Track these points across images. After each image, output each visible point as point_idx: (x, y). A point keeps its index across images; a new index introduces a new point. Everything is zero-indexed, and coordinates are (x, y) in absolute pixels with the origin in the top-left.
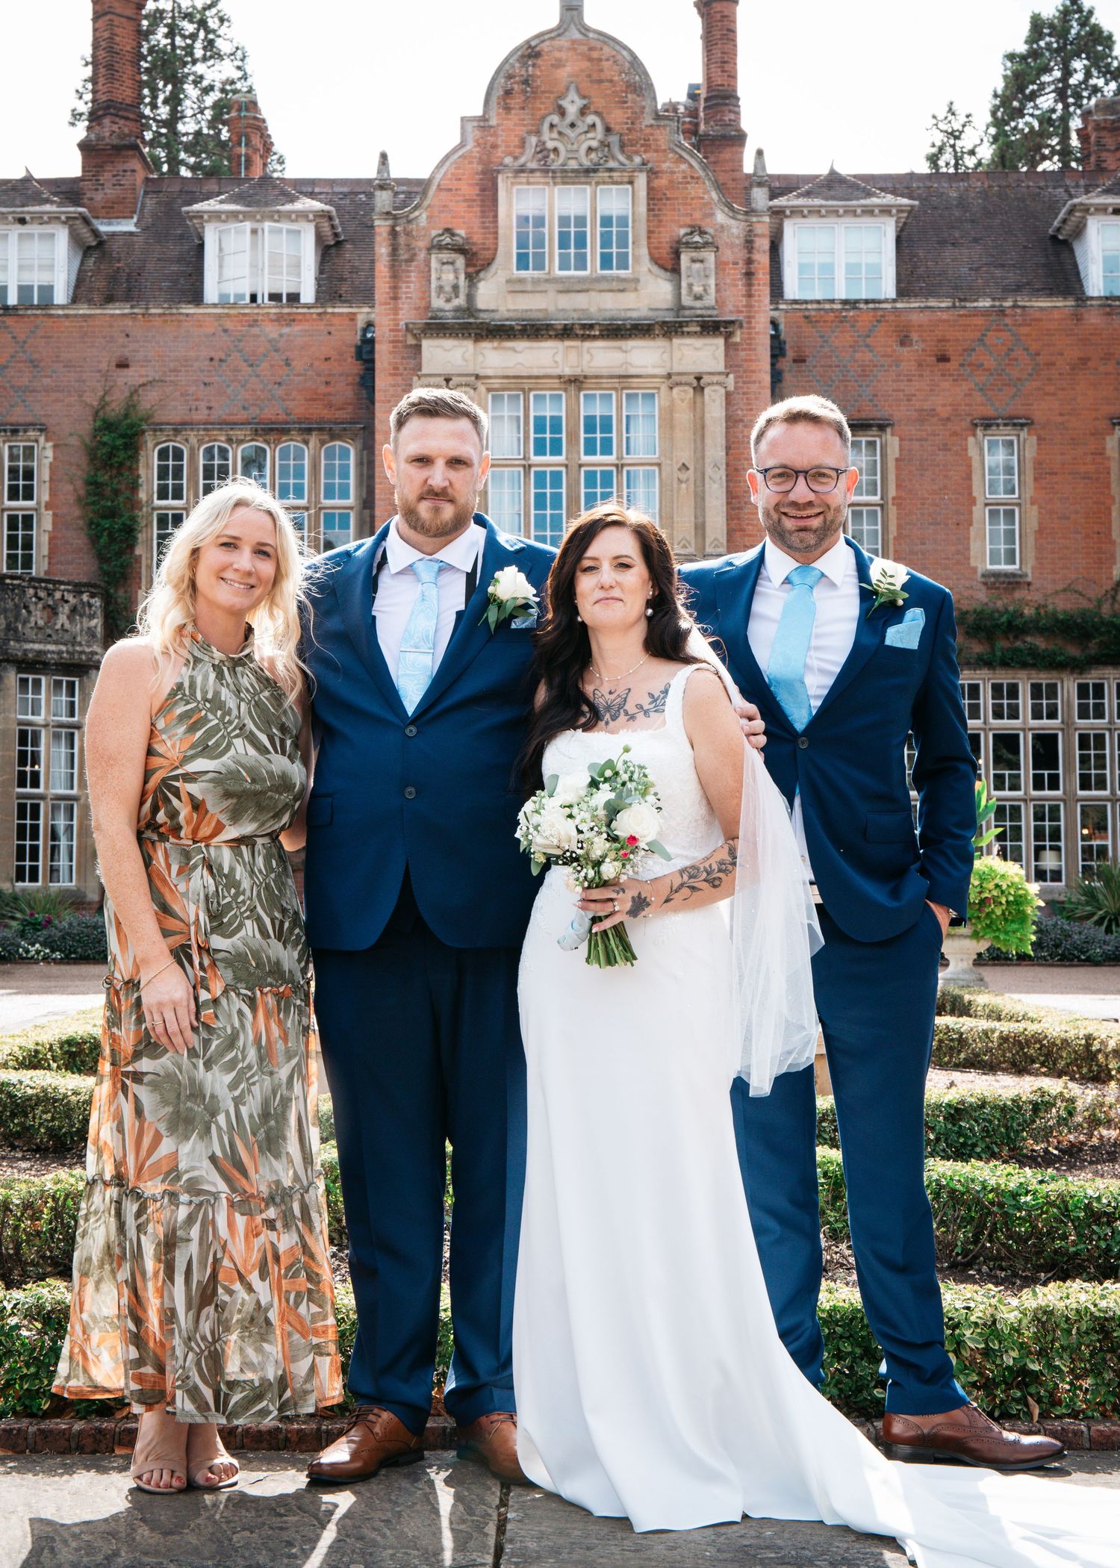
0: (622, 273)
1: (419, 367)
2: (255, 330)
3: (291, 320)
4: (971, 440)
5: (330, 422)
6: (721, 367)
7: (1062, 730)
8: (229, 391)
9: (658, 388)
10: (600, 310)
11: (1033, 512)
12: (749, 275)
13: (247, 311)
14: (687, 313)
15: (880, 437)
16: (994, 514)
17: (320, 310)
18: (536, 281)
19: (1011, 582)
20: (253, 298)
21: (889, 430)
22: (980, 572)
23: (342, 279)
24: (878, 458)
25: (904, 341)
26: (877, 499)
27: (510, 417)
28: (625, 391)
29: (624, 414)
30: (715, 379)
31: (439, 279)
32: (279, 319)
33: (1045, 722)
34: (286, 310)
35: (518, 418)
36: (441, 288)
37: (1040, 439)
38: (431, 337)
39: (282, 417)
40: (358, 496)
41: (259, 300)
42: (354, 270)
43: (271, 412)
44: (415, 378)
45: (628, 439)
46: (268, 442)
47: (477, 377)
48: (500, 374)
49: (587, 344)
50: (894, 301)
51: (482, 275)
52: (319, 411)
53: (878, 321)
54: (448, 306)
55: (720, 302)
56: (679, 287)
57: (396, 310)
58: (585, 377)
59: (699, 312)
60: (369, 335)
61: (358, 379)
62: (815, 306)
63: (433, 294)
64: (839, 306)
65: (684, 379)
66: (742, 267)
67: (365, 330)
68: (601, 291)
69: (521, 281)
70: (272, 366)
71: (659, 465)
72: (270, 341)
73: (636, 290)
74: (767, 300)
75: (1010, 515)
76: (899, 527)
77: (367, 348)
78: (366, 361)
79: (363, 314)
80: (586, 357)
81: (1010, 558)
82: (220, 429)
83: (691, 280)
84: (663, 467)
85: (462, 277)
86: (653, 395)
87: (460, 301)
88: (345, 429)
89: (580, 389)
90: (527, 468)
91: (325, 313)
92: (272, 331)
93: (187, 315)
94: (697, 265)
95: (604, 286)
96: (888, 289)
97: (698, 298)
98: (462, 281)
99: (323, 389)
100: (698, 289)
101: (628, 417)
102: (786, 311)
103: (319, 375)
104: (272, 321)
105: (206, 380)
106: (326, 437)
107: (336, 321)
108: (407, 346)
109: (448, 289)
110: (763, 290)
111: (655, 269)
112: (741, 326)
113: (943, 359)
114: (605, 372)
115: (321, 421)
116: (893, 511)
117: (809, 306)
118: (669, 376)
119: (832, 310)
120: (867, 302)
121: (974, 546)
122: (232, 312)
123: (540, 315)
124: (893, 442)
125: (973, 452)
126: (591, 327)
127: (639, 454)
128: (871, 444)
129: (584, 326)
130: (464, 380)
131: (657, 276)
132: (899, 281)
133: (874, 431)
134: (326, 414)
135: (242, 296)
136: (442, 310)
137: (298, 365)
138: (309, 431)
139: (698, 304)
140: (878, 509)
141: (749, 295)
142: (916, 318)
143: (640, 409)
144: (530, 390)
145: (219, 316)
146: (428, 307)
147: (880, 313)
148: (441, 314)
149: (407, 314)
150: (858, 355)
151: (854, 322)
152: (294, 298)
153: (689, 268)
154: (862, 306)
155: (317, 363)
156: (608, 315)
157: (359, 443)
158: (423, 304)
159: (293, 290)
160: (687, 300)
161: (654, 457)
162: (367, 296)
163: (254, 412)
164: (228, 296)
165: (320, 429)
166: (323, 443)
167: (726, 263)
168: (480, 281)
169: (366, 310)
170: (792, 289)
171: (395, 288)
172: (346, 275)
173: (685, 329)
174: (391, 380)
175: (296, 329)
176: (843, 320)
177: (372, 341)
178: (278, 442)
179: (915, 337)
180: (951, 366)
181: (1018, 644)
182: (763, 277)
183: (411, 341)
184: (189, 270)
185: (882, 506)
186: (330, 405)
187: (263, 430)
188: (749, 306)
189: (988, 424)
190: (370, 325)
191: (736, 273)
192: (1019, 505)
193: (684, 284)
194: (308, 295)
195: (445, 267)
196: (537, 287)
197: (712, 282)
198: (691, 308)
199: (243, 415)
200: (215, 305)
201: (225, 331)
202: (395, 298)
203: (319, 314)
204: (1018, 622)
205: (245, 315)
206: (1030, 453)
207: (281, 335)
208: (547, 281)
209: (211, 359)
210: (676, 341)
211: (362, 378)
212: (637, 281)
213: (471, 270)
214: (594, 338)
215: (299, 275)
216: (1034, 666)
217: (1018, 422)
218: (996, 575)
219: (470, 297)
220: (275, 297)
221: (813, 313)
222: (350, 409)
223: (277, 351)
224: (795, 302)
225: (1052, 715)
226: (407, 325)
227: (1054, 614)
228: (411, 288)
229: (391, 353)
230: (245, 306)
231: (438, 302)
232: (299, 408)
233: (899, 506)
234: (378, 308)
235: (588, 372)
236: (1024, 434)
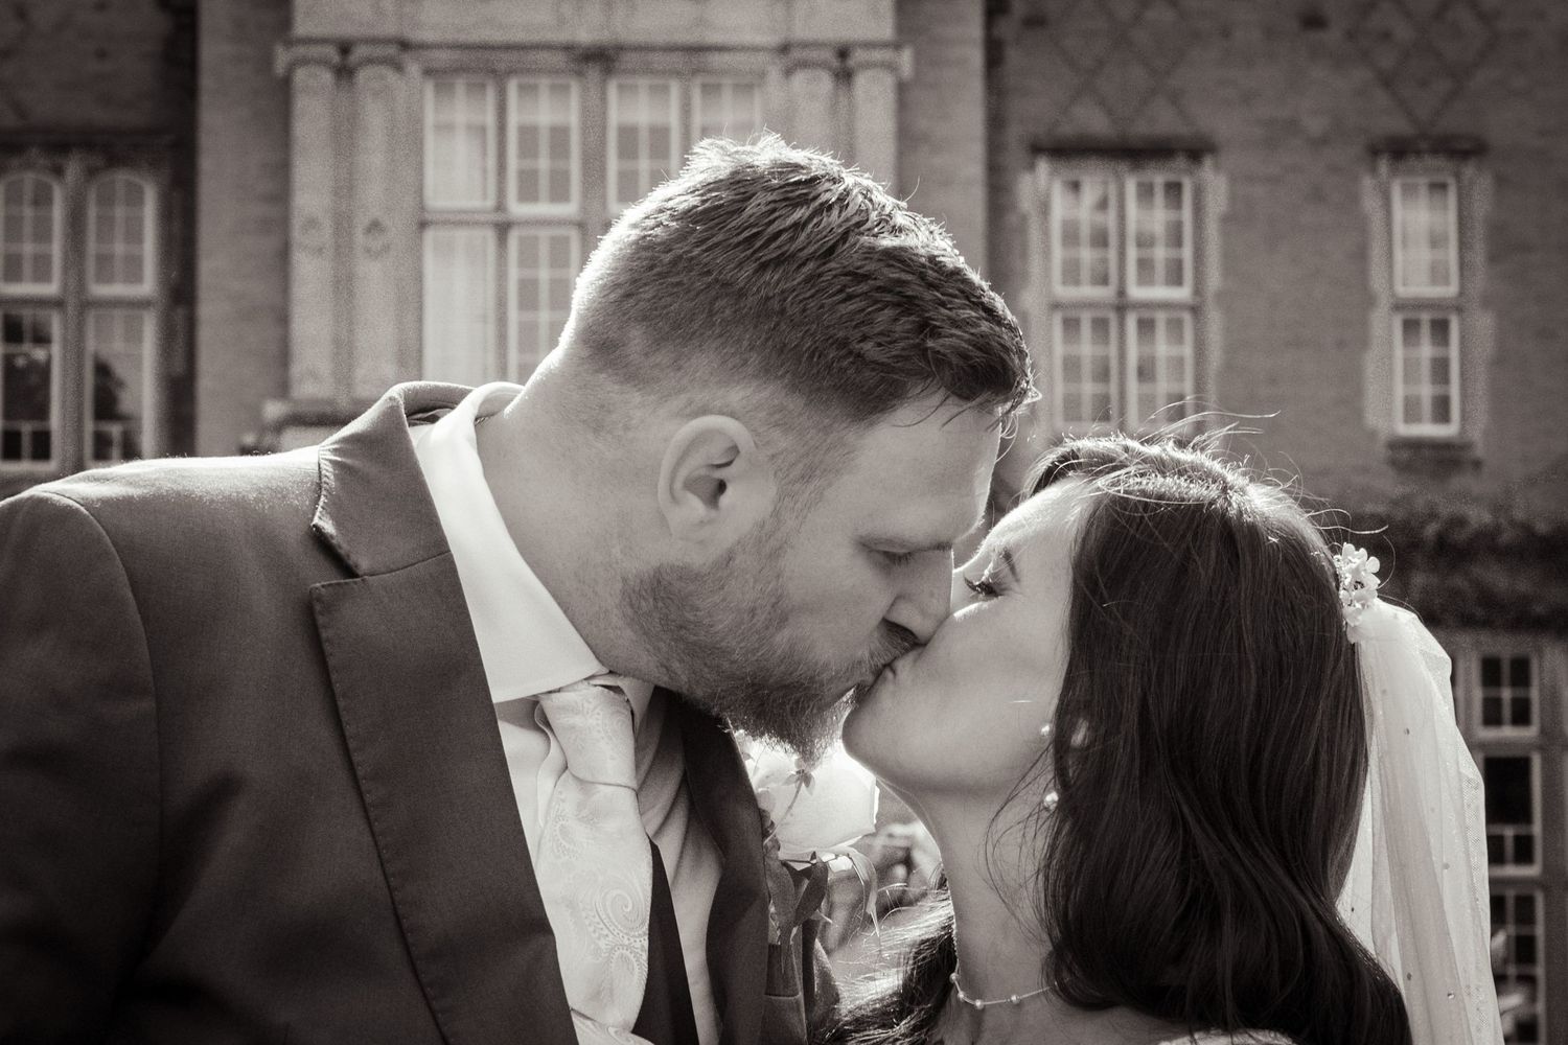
1: (285, 23)
4: (1367, 182)
5: (106, 130)
6: (885, 29)
7: (1541, 749)
9: (761, 73)
11: (1484, 323)
15: (1190, 172)
16: (1411, 327)
19: (1443, 459)
21: (1208, 162)
22: (1383, 437)
24: (1187, 214)
26: (1183, 293)
28: (698, 80)
29: (697, 121)
30: (878, 55)
33: (1508, 732)
37: (1501, 181)
39: (9, 120)
40: (163, 280)
44: (279, 47)
47: (405, 45)
48: (450, 37)
52: (86, 110)
58: (619, 48)
61: (161, 48)
65: (814, 55)
75: (1440, 329)
76: (1228, 350)
78: (178, 11)
81: (1442, 411)
86: (750, 88)
88: (137, 147)
89: (609, 72)
90: (503, 229)
99: (93, 66)
101: (704, 130)
103: (84, 36)
106: (100, 162)
114: (660, 38)
115: (90, 129)
118: (784, 49)
124: (1215, 183)
125: (1370, 203)
128: (1174, 190)
130: (379, 51)
133: (1181, 162)
134: (99, 114)
138: (65, 148)
140: (1187, 317)
143: (727, 111)
144: (511, 72)
155: (79, 14)
157: (163, 176)
165: (87, 146)
166: (91, 173)
174: (230, 49)
185: (1196, 310)
186: (108, 99)
189: (1398, 151)
192: (1459, 310)
206: (1482, 206)
211: (171, 45)
217: (1461, 150)
218: (1416, 445)
222: (147, 106)
232: (44, 104)
233: (1227, 309)
235: (626, 38)
236: (1469, 170)
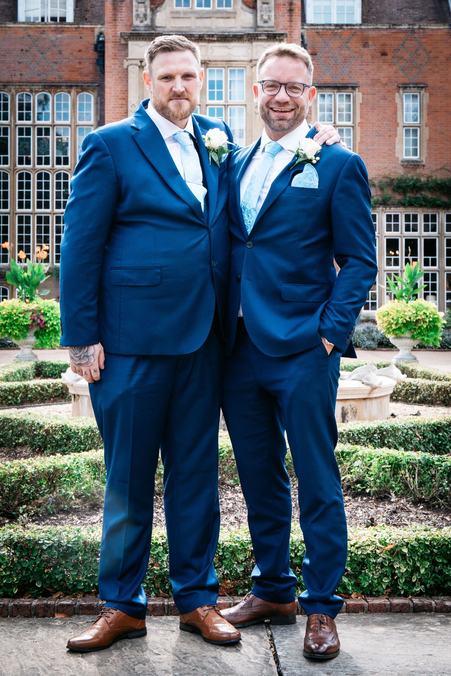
0: (228, 9)
1: (127, 55)
2: (44, 36)
3: (62, 31)
4: (397, 94)
5: (81, 82)
7: (438, 237)
8: (31, 66)
9: (245, 67)
10: (217, 28)
11: (426, 131)
12: (291, 10)
13: (40, 26)
14: (260, 29)
15: (353, 92)
16: (407, 131)
17: (76, 26)
18: (185, 13)
19: (415, 165)
20: (43, 19)
21: (357, 89)
22: (400, 159)
23: (87, 11)
24: (352, 103)
25: (365, 45)
26: (350, 123)
28: (229, 68)
29: (229, 80)
31: (137, 11)
32: (56, 30)
33: (430, 233)
34: (59, 26)
36: (138, 16)
37: (430, 94)
38: (133, 40)
39: (57, 80)
40: (96, 120)
41: (46, 21)
42: (93, 6)
43: (52, 77)
44: (125, 61)
45: (230, 92)
46: (50, 92)
49: (211, 45)
50: (361, 25)
51: (158, 9)
52: (76, 77)
53: (353, 35)
54: (142, 25)
55: (276, 24)
56: (256, 16)
57: (115, 26)
58: (210, 61)
59: (266, 29)
60: (101, 39)
61: (95, 61)
62: (322, 27)
63: (134, 18)
64: (333, 27)
66: (287, 7)
67: (99, 37)
68: (217, 18)
69: (178, 12)
70: (52, 54)
71: (245, 105)
72: (51, 41)
73: (235, 18)
74: (299, 23)
75: (415, 131)
76: (361, 137)
77: (100, 45)
78: (99, 52)
79: (98, 28)
80: (210, 51)
81: (415, 153)
82: (27, 85)
83: (262, 13)
84: (248, 106)
85: (149, 10)
87: (148, 22)
88: (89, 86)
91: (79, 28)
92: (52, 36)
93: (10, 27)
94: (265, 6)
95: (219, 15)
96: (357, 19)
97: (266, 22)
98: (149, 12)
99: (78, 66)
100: (266, 18)
101: (230, 81)
102: (308, 29)
103: (76, 59)
104: (52, 31)
105: (20, 61)
106: (80, 90)
107: (84, 31)
108: (121, 45)
109: (141, 16)
110: (297, 19)
111: (245, 7)
112: (286, 37)
113: (384, 54)
114: (219, 59)
115: (77, 82)
116: (358, 129)
117: (319, 27)
118: (250, 61)
119: (330, 29)
120: (347, 25)
121: (398, 147)
122: (32, 26)
123: (187, 30)
124: (358, 95)
125: (398, 101)
126: (213, 36)
127: (236, 100)
128: (348, 96)
129: (209, 36)
131: (245, 11)
132: (363, 15)
133: (350, 90)
134: (79, 78)
135: (37, 19)
136: (138, 27)
137: (66, 53)
138: (71, 87)
139: (266, 25)
140: (351, 128)
141: (291, 21)
142: (371, 34)
143: (237, 77)
145: (26, 28)
146: (131, 25)
147: (354, 31)
148: (138, 28)
149: (121, 29)
150: (342, 52)
151: (341, 34)
152: (63, 19)
153: (261, 7)
154: (345, 27)
155: (75, 53)
156: (221, 30)
157: (96, 93)
158: (129, 24)
159: (62, 16)
160: (260, 23)
161: (243, 102)
162: (100, 20)
163: (43, 77)
164: (30, 18)
165: (77, 86)
166: (78, 93)
167: (280, 5)
168: (157, 12)
169: (99, 26)
170: (310, 19)
171: (115, 15)
172: (89, 8)
173: (259, 38)
174: (113, 61)
175: (65, 35)
176: (335, 34)
177: (103, 42)
178: (55, 92)
179: (370, 43)
180: (388, 58)
181: (418, 195)
182: (297, 11)
183: (123, 42)
184: (10, 5)
185: (353, 127)
186: (81, 74)
187: (48, 86)
188: (291, 26)
189: (405, 87)
190: (101, 33)
191: (284, 10)
192: (419, 127)
193: (259, 15)
194: (70, 18)
195: (141, 5)
196: (185, 16)
197: (273, 14)
198: (262, 27)
199: (38, 79)
200: (23, 23)
201: (29, 36)
202: (115, 20)
203: (76, 28)
204: (418, 184)
205: (38, 28)
206: (426, 101)
207: (57, 38)
208: (191, 12)
209: (22, 50)
210: (255, 44)
211: (98, 60)
212: (235, 13)
213: (153, 6)
214: (214, 41)
215: (65, 8)
216: (425, 206)
217: (420, 86)
218: (408, 161)
219: (152, 20)
220: (54, 19)
221: (321, 31)
222: (91, 76)
223: (55, 46)
224: (312, 25)
225: (434, 230)
226: (121, 33)
227: (436, 181)
228: (123, 15)
229: (113, 48)
230: (39, 24)
231: (136, 23)
232: (66, 75)
233: (361, 127)
234: (106, 25)
235: (211, 58)
236: (423, 92)
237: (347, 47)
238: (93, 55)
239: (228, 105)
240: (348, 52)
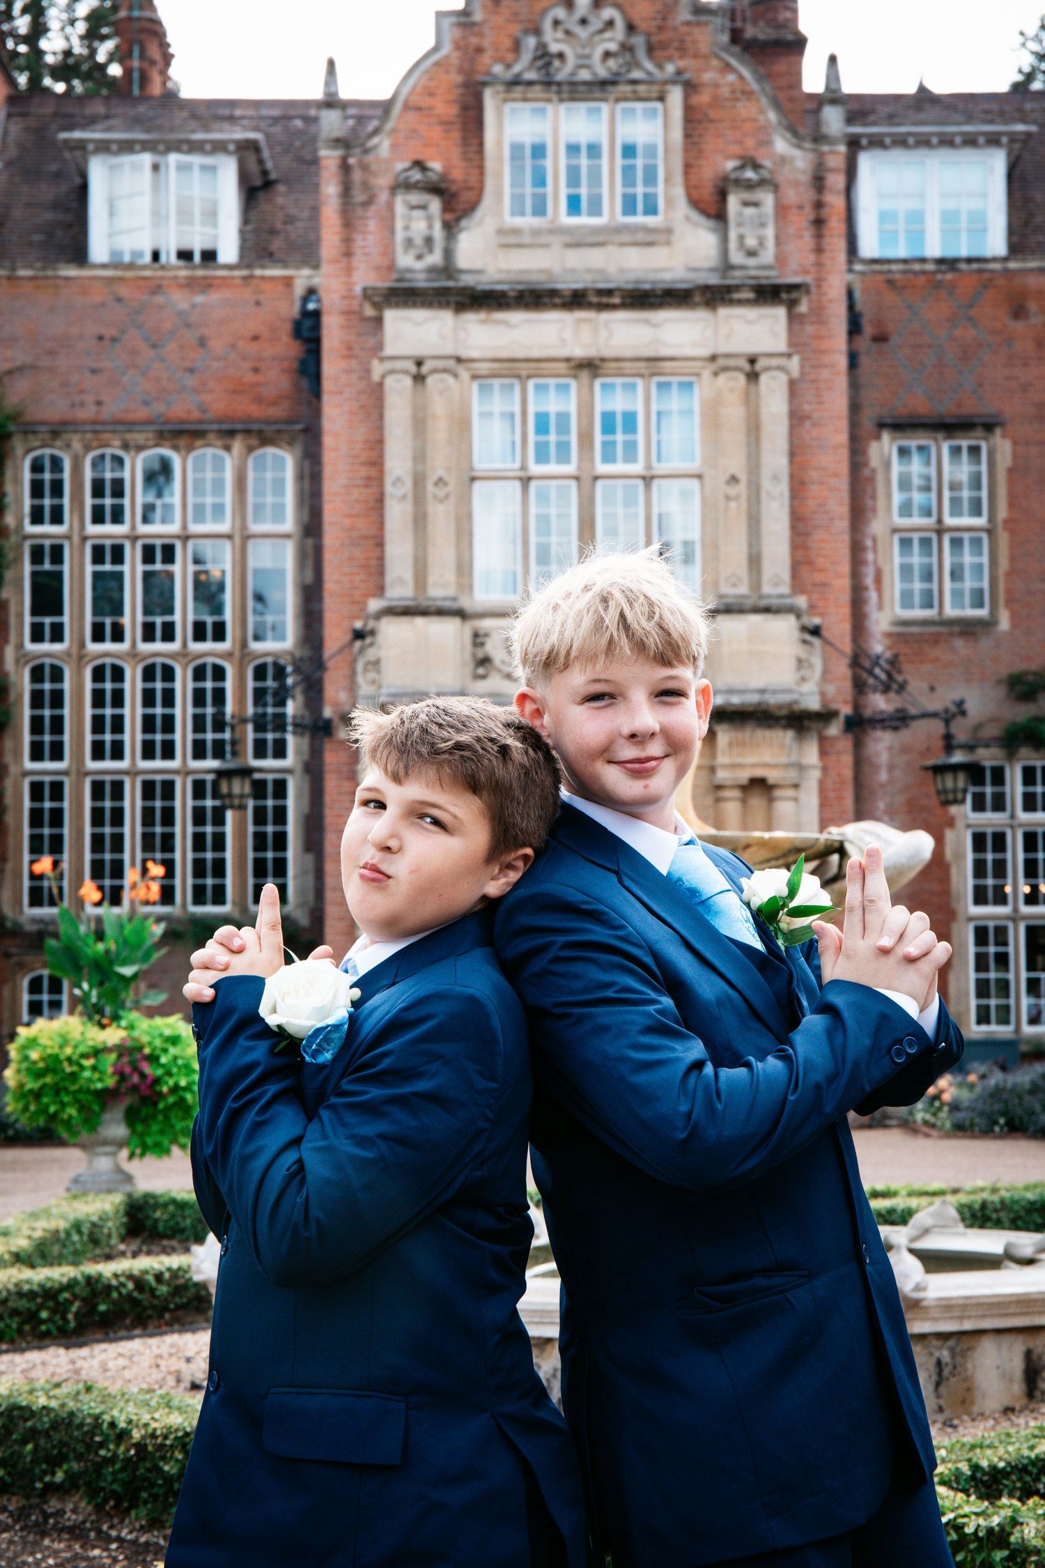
0: (651, 221)
1: (380, 346)
2: (159, 299)
3: (206, 285)
5: (258, 421)
6: (781, 345)
8: (125, 379)
9: (698, 375)
10: (621, 270)
12: (819, 223)
13: (147, 273)
14: (737, 273)
15: (986, 439)
17: (245, 273)
18: (536, 232)
20: (156, 256)
21: (998, 431)
23: (273, 232)
24: (984, 468)
25: (1019, 312)
26: (981, 521)
27: (503, 414)
28: (656, 379)
29: (654, 408)
30: (774, 362)
31: (407, 228)
32: (192, 285)
34: (200, 273)
35: (512, 416)
36: (409, 242)
38: (397, 305)
39: (196, 415)
40: (299, 520)
41: (163, 259)
42: (290, 220)
43: (182, 408)
44: (375, 362)
45: (659, 442)
46: (176, 448)
47: (459, 360)
48: (489, 354)
49: (605, 316)
50: (1005, 259)
51: (464, 223)
52: (246, 407)
53: (985, 287)
54: (419, 265)
55: (781, 259)
56: (725, 240)
57: (349, 270)
58: (603, 360)
59: (753, 273)
60: (311, 306)
61: (295, 365)
62: (900, 267)
63: (399, 249)
64: (930, 267)
65: (732, 362)
66: (809, 214)
67: (305, 299)
68: (622, 245)
69: (516, 231)
70: (182, 347)
71: (699, 477)
72: (180, 314)
73: (668, 243)
74: (842, 257)
76: (1012, 559)
77: (308, 323)
78: (307, 340)
79: (303, 278)
80: (603, 334)
82: (114, 432)
83: (742, 230)
84: (707, 480)
85: (438, 226)
86: (690, 385)
87: (436, 258)
88: (279, 432)
89: (595, 376)
90: (526, 481)
91: (252, 277)
92: (180, 300)
93: (68, 279)
94: (750, 211)
95: (626, 238)
96: (996, 243)
97: (752, 253)
98: (438, 232)
99: (250, 378)
100: (751, 242)
101: (659, 414)
102: (863, 273)
103: (244, 358)
104: (181, 286)
105: (94, 365)
106: (254, 442)
107: (267, 286)
108: (365, 319)
109: (419, 241)
110: (838, 245)
111: (695, 216)
112: (808, 292)
114: (628, 353)
115: (249, 420)
116: (1003, 538)
117: (894, 267)
118: (713, 358)
119: (924, 272)
120: (969, 260)
122: (129, 274)
123: (542, 277)
124: (1003, 447)
126: (609, 292)
127: (673, 463)
128: (974, 451)
129: (600, 292)
130: (440, 364)
131: (696, 225)
132: (1011, 231)
133: (979, 432)
134: (255, 411)
135: (140, 254)
136: (410, 270)
137: (218, 345)
138: (231, 433)
139: (752, 262)
140: (984, 536)
141: (819, 250)
142: (1033, 282)
143: (675, 401)
144: (529, 377)
145: (110, 281)
146: (392, 266)
147: (986, 276)
148: (408, 276)
149: (365, 276)
150: (958, 332)
151: (952, 287)
152: (209, 256)
153: (740, 215)
154: (963, 266)
155: (241, 344)
156: (632, 276)
157: (298, 449)
158: (386, 262)
159: (208, 246)
160: (736, 257)
161: (694, 466)
162: (308, 254)
163: (157, 409)
164: (121, 253)
165: (247, 432)
166: (250, 449)
167: (790, 208)
168: (461, 230)
169: (306, 272)
170: (869, 246)
171: (348, 241)
172: (279, 226)
173: (736, 296)
174: (343, 364)
175: (214, 297)
176: (938, 285)
177: (316, 314)
178: (190, 448)
179: (1033, 307)
182: (836, 225)
183: (369, 311)
184: (69, 218)
185: (990, 532)
186: (259, 400)
187: (170, 431)
188: (819, 265)
190: (311, 292)
191: (801, 222)
193: (733, 235)
194: (228, 253)
195: (417, 213)
196: (536, 240)
197: (770, 232)
198: (742, 267)
199: (143, 413)
200: (104, 266)
201: (119, 300)
202: (348, 254)
203: (244, 278)
205: (144, 278)
207: (193, 306)
208: (552, 231)
209: (101, 338)
210: (723, 312)
211: (303, 363)
212: (669, 231)
213: (449, 216)
214: (613, 307)
215: (215, 225)
219: (448, 253)
220: (185, 255)
221: (898, 277)
222: (286, 404)
223: (188, 325)
224: (875, 261)
226: (365, 290)
228: (368, 239)
229: (342, 327)
230: (144, 267)
231: (405, 260)
232: (217, 403)
233: (1012, 532)
234: (325, 268)
235: (607, 353)
237: (970, 319)
238: (288, 348)
239: (653, 477)
240: (972, 332)
